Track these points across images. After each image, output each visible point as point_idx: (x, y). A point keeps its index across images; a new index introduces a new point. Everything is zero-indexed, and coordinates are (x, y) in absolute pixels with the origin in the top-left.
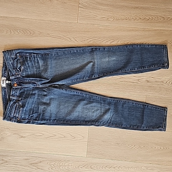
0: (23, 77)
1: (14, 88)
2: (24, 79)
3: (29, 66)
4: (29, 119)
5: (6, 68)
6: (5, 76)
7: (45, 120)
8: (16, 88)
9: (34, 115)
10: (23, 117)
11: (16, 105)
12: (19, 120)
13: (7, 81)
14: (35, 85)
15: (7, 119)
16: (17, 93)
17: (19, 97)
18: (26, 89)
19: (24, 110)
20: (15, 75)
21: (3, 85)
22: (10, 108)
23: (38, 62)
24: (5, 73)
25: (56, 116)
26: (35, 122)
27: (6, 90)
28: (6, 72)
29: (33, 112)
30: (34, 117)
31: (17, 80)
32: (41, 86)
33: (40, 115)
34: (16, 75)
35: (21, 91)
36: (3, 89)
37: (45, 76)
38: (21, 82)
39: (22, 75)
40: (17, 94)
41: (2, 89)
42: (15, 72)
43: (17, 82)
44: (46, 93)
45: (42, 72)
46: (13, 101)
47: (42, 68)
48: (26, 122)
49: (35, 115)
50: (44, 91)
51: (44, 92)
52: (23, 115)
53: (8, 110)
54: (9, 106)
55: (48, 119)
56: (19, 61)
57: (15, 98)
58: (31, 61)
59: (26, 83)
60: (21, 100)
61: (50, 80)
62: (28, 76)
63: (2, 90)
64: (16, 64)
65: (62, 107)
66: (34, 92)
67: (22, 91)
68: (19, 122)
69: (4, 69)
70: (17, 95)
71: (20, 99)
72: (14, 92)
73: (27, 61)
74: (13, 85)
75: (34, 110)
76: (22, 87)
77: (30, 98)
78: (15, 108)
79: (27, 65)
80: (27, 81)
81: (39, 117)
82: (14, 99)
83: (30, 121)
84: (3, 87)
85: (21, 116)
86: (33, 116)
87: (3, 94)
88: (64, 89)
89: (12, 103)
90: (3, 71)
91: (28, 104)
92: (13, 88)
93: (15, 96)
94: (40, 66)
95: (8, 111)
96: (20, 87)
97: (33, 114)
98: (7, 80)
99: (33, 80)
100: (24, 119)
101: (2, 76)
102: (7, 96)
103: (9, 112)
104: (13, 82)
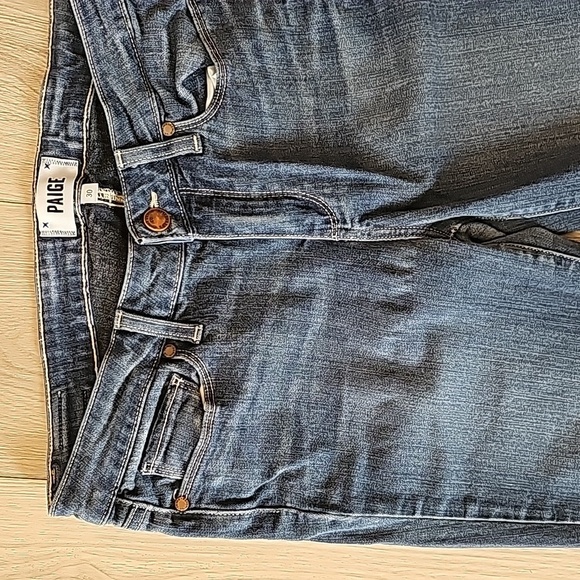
0: (226, 156)
1: (145, 241)
2: (232, 173)
3: (264, 74)
4: (263, 496)
5: (80, 80)
6: (73, 146)
7: (391, 500)
8: (158, 247)
9: (307, 463)
10: (217, 482)
11: (160, 383)
12: (182, 506)
13: (86, 187)
14: (319, 220)
15: (89, 502)
16: (169, 285)
17: (188, 316)
18: (238, 255)
19: (234, 422)
20: (156, 140)
21: (51, 218)
22: (115, 407)
23: (330, 47)
24: (73, 123)
25: (473, 474)
26: (317, 526)
27: (78, 261)
28: (80, 118)
29: (298, 436)
30: (306, 480)
31: (167, 183)
32: (359, 233)
33: (348, 461)
34: (166, 138)
35: (198, 275)
36: (49, 258)
37: (393, 150)
38: (206, 202)
39: (215, 138)
40: (172, 294)
41: (42, 252)
42: (157, 116)
43: (167, 196)
44: (403, 289)
45: (360, 126)
46: (138, 350)
47: (360, 95)
48: (246, 524)
49: (314, 467)
50: (392, 271)
51: (392, 280)
52: (222, 465)
53: (99, 428)
54: (104, 395)
55: (414, 498)
56: (185, 29)
57: (156, 329)
58: (279, 35)
59: (247, 207)
60: (207, 339)
61: (428, 184)
62: (259, 152)
63: (43, 263)
64: (165, 53)
65: (514, 397)
66: (299, 283)
67: (209, 268)
68: (191, 522)
69: (59, 91)
70: (167, 300)
71: (197, 338)
72: (146, 281)
73: (250, 31)
74: (140, 219)
75: (304, 422)
76: (205, 242)
77: (278, 324)
78: (154, 405)
79: (253, 63)
80: (255, 191)
81: (348, 484)
82: (145, 339)
83: (277, 517)
84: (53, 240)
85: (206, 477)
86: (300, 473)
87: (54, 296)
88: (548, 256)
89: (127, 365)
90: (57, 105)
91: (261, 377)
92: (140, 248)
93: (157, 312)
94: (349, 79)
95: (95, 437)
96: (192, 237)
97: (297, 453)
98: (87, 180)
99: (297, 181)
100: (226, 496)
101: (44, 148)
102: (81, 312)
103: (102, 444)
104: (141, 201)
